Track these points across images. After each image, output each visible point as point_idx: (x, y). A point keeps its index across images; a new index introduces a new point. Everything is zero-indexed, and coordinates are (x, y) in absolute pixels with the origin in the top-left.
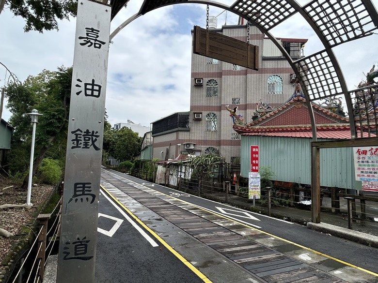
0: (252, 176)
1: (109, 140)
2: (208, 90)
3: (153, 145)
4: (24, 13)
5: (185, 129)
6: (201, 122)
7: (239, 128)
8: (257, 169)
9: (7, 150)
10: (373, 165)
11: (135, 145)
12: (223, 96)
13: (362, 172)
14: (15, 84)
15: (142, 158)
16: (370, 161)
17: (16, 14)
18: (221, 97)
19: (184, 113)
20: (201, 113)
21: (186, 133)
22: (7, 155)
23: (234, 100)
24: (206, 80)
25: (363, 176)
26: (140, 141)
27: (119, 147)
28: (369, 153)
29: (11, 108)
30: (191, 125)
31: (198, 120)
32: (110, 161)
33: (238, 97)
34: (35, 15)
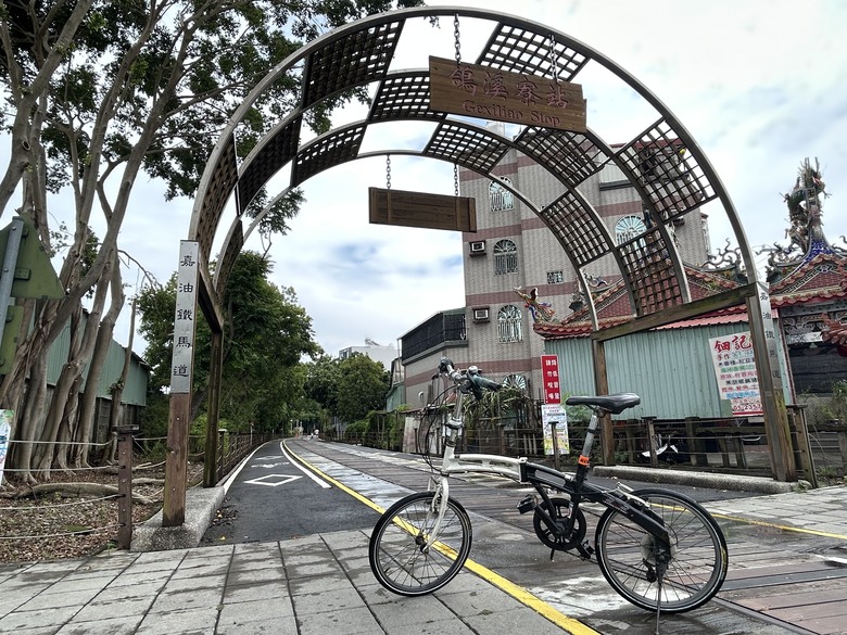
0: (548, 412)
1: (325, 382)
2: (498, 260)
3: (407, 383)
4: (164, 172)
5: (458, 342)
6: (489, 325)
7: (545, 328)
8: (557, 397)
9: (140, 407)
10: (742, 368)
11: (376, 389)
12: (527, 270)
13: (728, 382)
14: (152, 290)
15: (389, 410)
16: (737, 361)
17: (152, 176)
18: (524, 275)
19: (454, 311)
20: (488, 309)
21: (461, 350)
22: (141, 416)
23: (550, 275)
24: (492, 242)
25: (731, 389)
26: (387, 378)
27: (346, 393)
28: (733, 346)
29: (145, 333)
30: (471, 332)
31: (483, 322)
32: (335, 429)
33: (559, 268)
34: (181, 172)
